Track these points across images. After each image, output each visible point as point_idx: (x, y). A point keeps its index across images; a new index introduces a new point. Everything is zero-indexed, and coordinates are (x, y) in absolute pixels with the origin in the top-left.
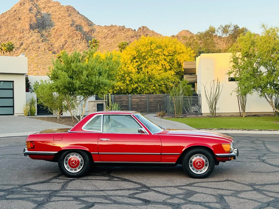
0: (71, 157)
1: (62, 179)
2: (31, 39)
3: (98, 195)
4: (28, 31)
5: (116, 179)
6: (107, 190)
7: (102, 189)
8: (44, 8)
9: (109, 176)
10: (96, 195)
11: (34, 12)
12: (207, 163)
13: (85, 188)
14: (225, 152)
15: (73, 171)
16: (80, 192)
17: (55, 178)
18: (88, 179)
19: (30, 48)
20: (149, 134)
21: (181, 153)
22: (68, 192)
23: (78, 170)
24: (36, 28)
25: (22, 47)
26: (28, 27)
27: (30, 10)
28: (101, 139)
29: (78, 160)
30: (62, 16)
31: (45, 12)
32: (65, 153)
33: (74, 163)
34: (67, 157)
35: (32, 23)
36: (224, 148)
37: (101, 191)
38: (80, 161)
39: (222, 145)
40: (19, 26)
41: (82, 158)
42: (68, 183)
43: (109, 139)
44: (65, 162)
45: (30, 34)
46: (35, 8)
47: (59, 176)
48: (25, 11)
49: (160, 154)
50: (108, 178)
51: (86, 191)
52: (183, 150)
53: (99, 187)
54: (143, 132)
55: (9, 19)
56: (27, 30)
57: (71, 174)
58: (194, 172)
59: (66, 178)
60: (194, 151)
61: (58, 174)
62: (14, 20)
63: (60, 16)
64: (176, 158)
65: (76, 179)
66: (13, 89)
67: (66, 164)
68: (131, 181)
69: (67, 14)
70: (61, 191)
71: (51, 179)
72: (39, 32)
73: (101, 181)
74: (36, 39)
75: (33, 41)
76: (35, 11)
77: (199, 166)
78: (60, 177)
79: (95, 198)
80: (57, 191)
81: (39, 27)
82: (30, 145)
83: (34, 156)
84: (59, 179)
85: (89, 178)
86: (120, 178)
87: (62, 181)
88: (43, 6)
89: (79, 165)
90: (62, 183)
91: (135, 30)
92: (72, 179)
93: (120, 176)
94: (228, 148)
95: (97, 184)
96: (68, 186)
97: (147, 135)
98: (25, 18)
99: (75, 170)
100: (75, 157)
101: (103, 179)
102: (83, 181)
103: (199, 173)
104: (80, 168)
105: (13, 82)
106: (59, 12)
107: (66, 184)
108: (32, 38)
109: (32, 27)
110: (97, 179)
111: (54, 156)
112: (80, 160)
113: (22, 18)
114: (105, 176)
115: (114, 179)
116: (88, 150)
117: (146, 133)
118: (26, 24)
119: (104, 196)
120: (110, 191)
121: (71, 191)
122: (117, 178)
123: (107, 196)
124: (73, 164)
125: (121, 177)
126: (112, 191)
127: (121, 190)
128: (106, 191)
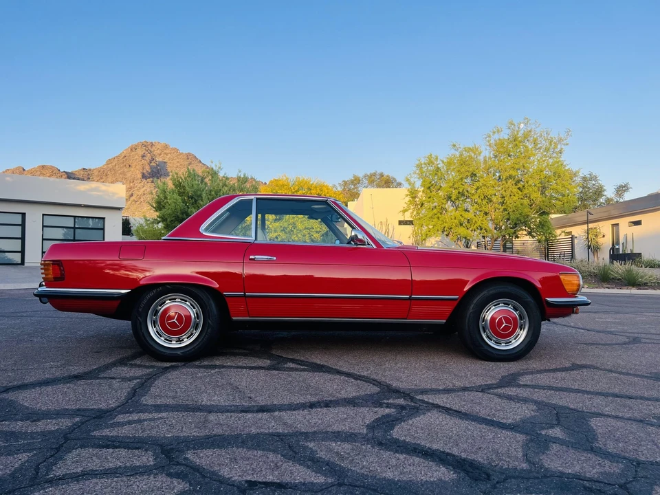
0: (168, 304)
1: (139, 366)
2: (142, 190)
3: (254, 431)
4: (140, 181)
5: (292, 365)
6: (281, 408)
7: (262, 401)
8: (160, 155)
9: (270, 357)
10: (247, 430)
11: (147, 159)
12: (525, 322)
13: (205, 400)
14: (566, 295)
15: (174, 345)
16: (189, 417)
17: (122, 362)
18: (215, 367)
19: (142, 200)
20: (375, 247)
21: (461, 296)
22: (143, 416)
23: (187, 342)
24: (149, 178)
25: (132, 198)
26: (139, 176)
27: (143, 156)
28: (252, 257)
29: (188, 314)
30: (181, 165)
31: (161, 160)
32: (151, 294)
33: (175, 320)
34: (156, 306)
35: (144, 171)
36: (563, 283)
37: (262, 409)
38: (193, 316)
39: (561, 277)
40: (129, 174)
41: (198, 308)
42: (155, 380)
43: (275, 258)
44: (151, 318)
45: (142, 184)
46: (149, 155)
47: (134, 357)
48: (136, 157)
49: (409, 299)
50: (269, 362)
51: (210, 410)
52: (466, 289)
53: (253, 396)
54: (362, 242)
55: (117, 166)
56: (138, 179)
57: (168, 352)
58: (491, 344)
59: (154, 363)
60: (492, 292)
61: (134, 351)
62: (123, 167)
63: (179, 164)
64: (448, 309)
65: (180, 364)
66: (103, 229)
67: (154, 323)
68: (339, 373)
69: (187, 163)
70: (120, 413)
71: (108, 367)
72: (153, 182)
73: (251, 372)
74: (149, 190)
75: (145, 192)
76: (148, 157)
77: (506, 328)
78: (138, 362)
79: (249, 448)
80: (106, 411)
81: (153, 177)
82: (51, 272)
83: (62, 303)
84: (132, 365)
85: (218, 363)
86: (301, 361)
87: (138, 372)
88: (159, 152)
89: (190, 329)
90: (137, 378)
91: (266, 183)
92: (168, 364)
93: (297, 356)
94: (573, 284)
95: (244, 383)
96: (153, 390)
97: (372, 249)
98: (136, 165)
99: (180, 341)
100: (177, 306)
101: (255, 365)
102: (201, 373)
103: (503, 347)
104: (192, 334)
105: (104, 218)
106: (177, 160)
107: (144, 385)
108: (144, 188)
109: (144, 176)
110: (240, 364)
111: (119, 301)
112: (192, 313)
113: (133, 165)
114: (260, 357)
115: (286, 363)
116: (217, 286)
117: (368, 244)
118: (138, 172)
119: (279, 435)
120: (291, 410)
121: (156, 415)
122: (293, 361)
123: (289, 435)
124: (173, 325)
125: (302, 358)
126: (299, 409)
127: (327, 405)
128: (280, 410)
